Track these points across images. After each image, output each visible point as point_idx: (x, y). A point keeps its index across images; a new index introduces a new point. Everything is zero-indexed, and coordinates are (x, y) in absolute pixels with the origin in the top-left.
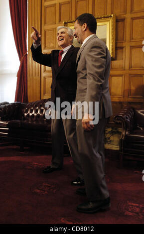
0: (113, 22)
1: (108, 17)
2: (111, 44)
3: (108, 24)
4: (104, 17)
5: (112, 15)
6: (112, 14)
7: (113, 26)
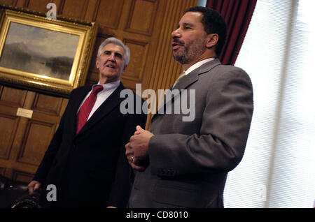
0: (91, 35)
1: (85, 24)
2: (80, 72)
3: (82, 35)
4: (78, 22)
5: (93, 24)
6: (93, 21)
7: (90, 41)
